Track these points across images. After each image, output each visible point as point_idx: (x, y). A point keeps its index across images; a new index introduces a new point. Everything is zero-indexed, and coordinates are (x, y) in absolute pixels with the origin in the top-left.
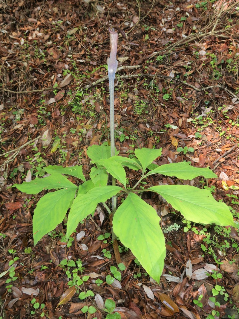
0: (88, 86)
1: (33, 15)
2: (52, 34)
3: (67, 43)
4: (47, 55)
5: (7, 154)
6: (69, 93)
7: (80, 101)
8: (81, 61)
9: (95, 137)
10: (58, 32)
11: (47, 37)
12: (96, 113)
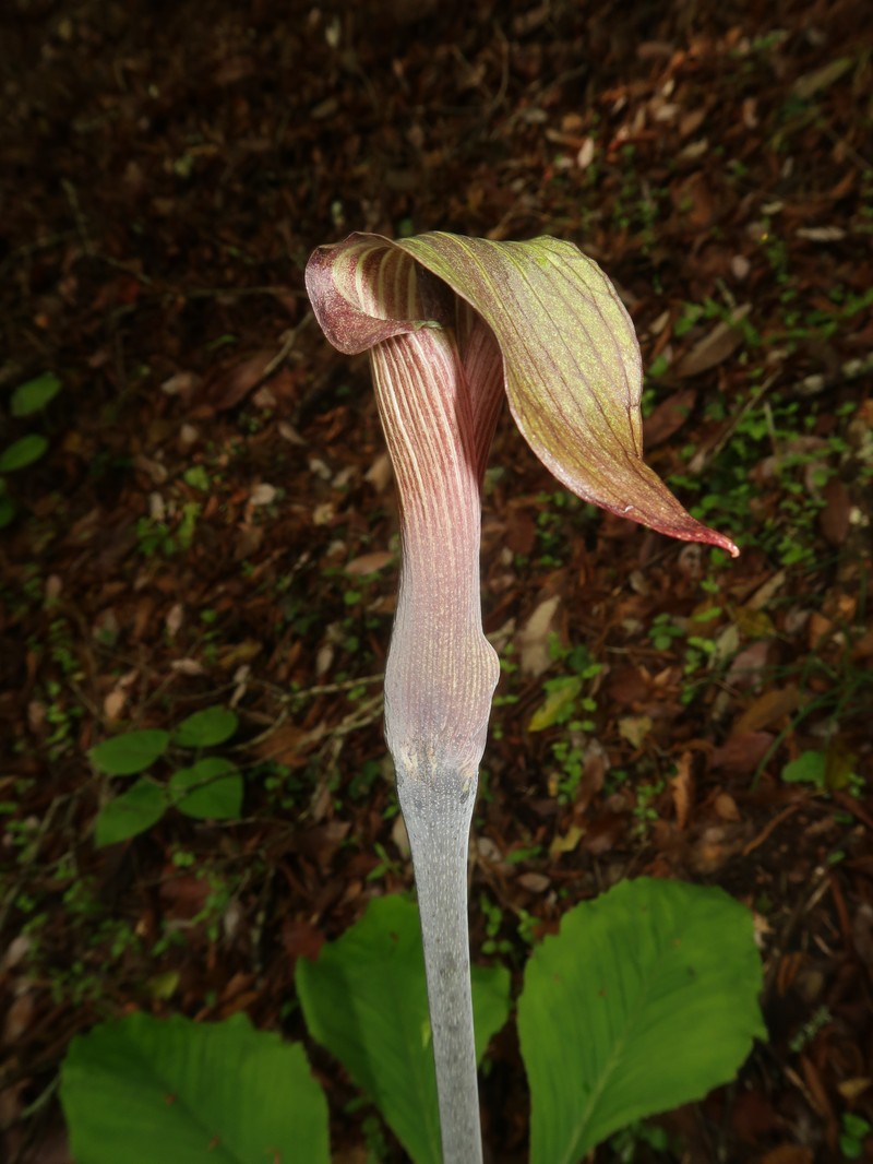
0: (813, 382)
1: (664, 27)
2: (719, 105)
3: (776, 141)
4: (666, 208)
5: (358, 686)
6: (714, 412)
7: (750, 464)
8: (818, 234)
9: (775, 698)
10: (750, 91)
11: (693, 121)
12: (820, 544)
